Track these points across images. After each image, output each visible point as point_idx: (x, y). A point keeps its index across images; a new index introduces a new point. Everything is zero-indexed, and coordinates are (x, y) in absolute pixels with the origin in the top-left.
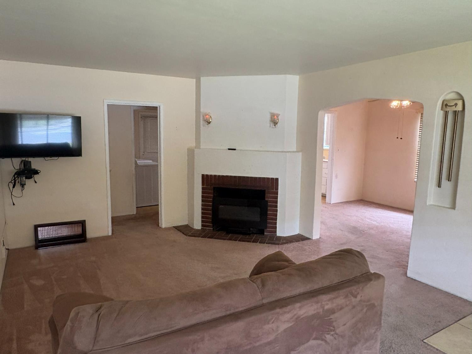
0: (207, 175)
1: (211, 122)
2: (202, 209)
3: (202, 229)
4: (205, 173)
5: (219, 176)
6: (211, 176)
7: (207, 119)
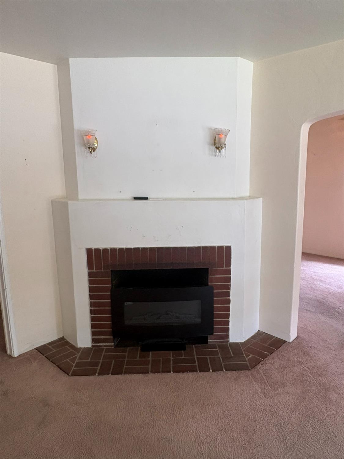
0: (97, 250)
1: (96, 147)
2: (92, 312)
3: (93, 346)
4: (93, 246)
5: (121, 250)
6: (105, 250)
7: (89, 143)
